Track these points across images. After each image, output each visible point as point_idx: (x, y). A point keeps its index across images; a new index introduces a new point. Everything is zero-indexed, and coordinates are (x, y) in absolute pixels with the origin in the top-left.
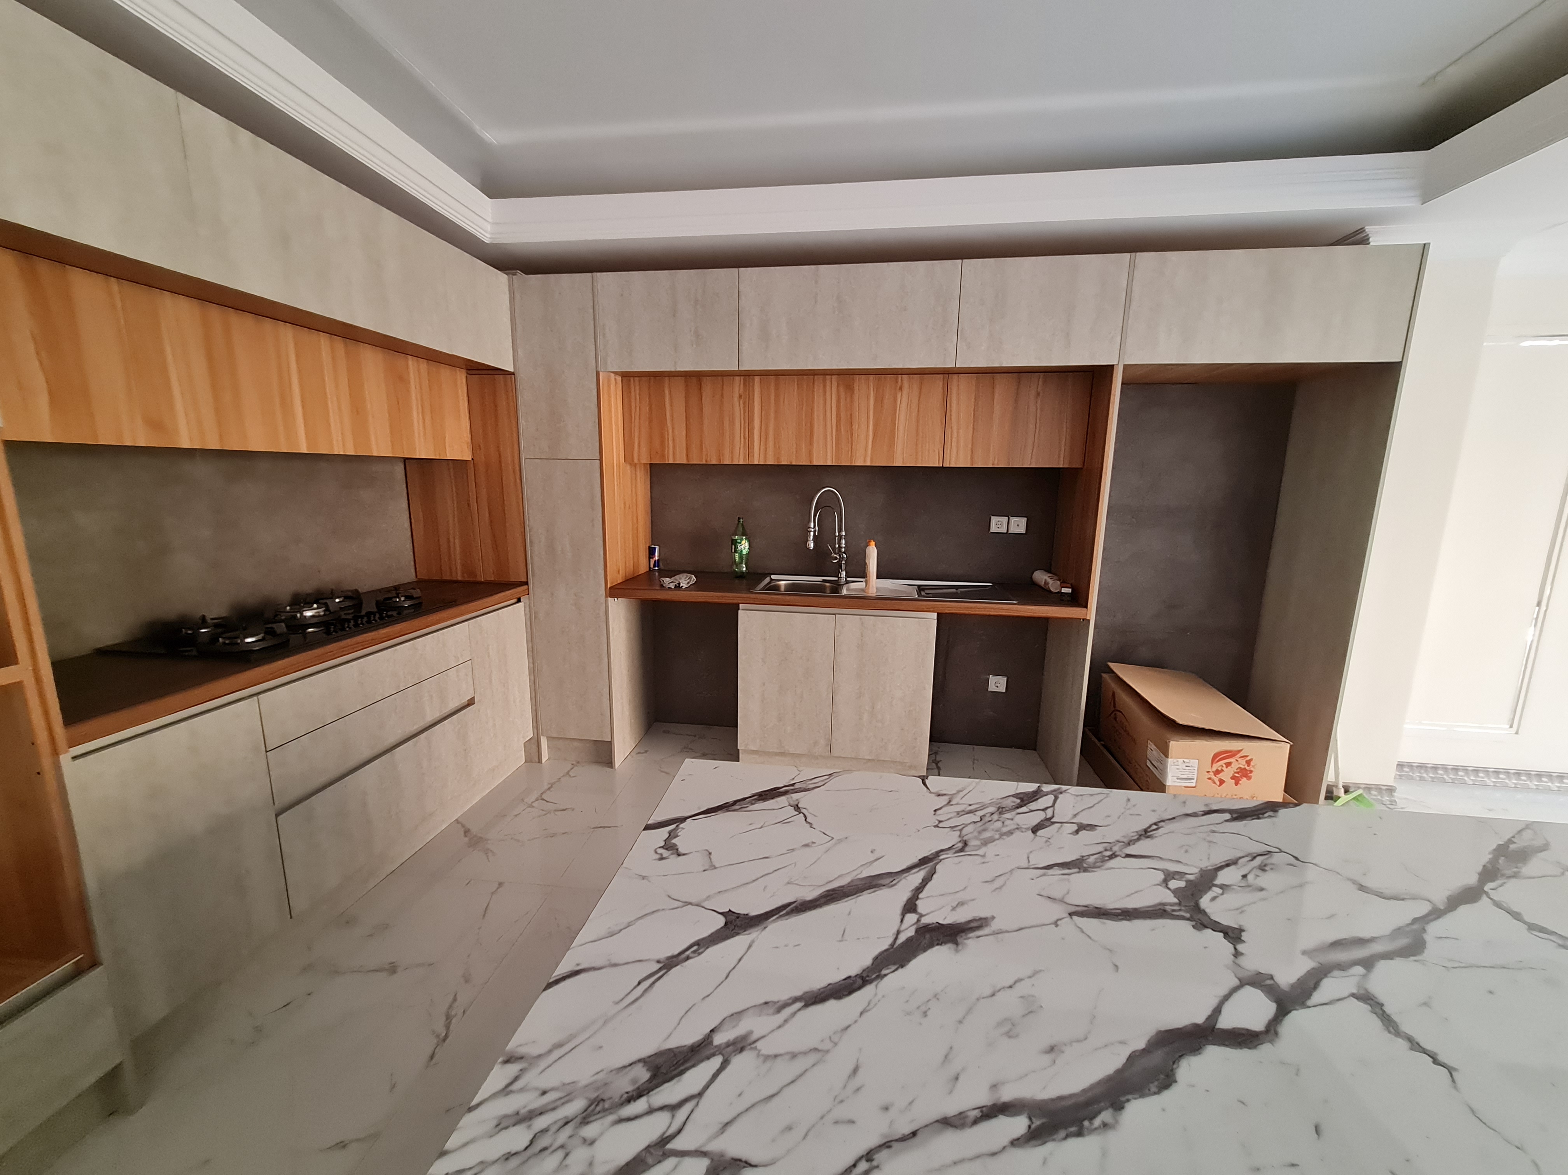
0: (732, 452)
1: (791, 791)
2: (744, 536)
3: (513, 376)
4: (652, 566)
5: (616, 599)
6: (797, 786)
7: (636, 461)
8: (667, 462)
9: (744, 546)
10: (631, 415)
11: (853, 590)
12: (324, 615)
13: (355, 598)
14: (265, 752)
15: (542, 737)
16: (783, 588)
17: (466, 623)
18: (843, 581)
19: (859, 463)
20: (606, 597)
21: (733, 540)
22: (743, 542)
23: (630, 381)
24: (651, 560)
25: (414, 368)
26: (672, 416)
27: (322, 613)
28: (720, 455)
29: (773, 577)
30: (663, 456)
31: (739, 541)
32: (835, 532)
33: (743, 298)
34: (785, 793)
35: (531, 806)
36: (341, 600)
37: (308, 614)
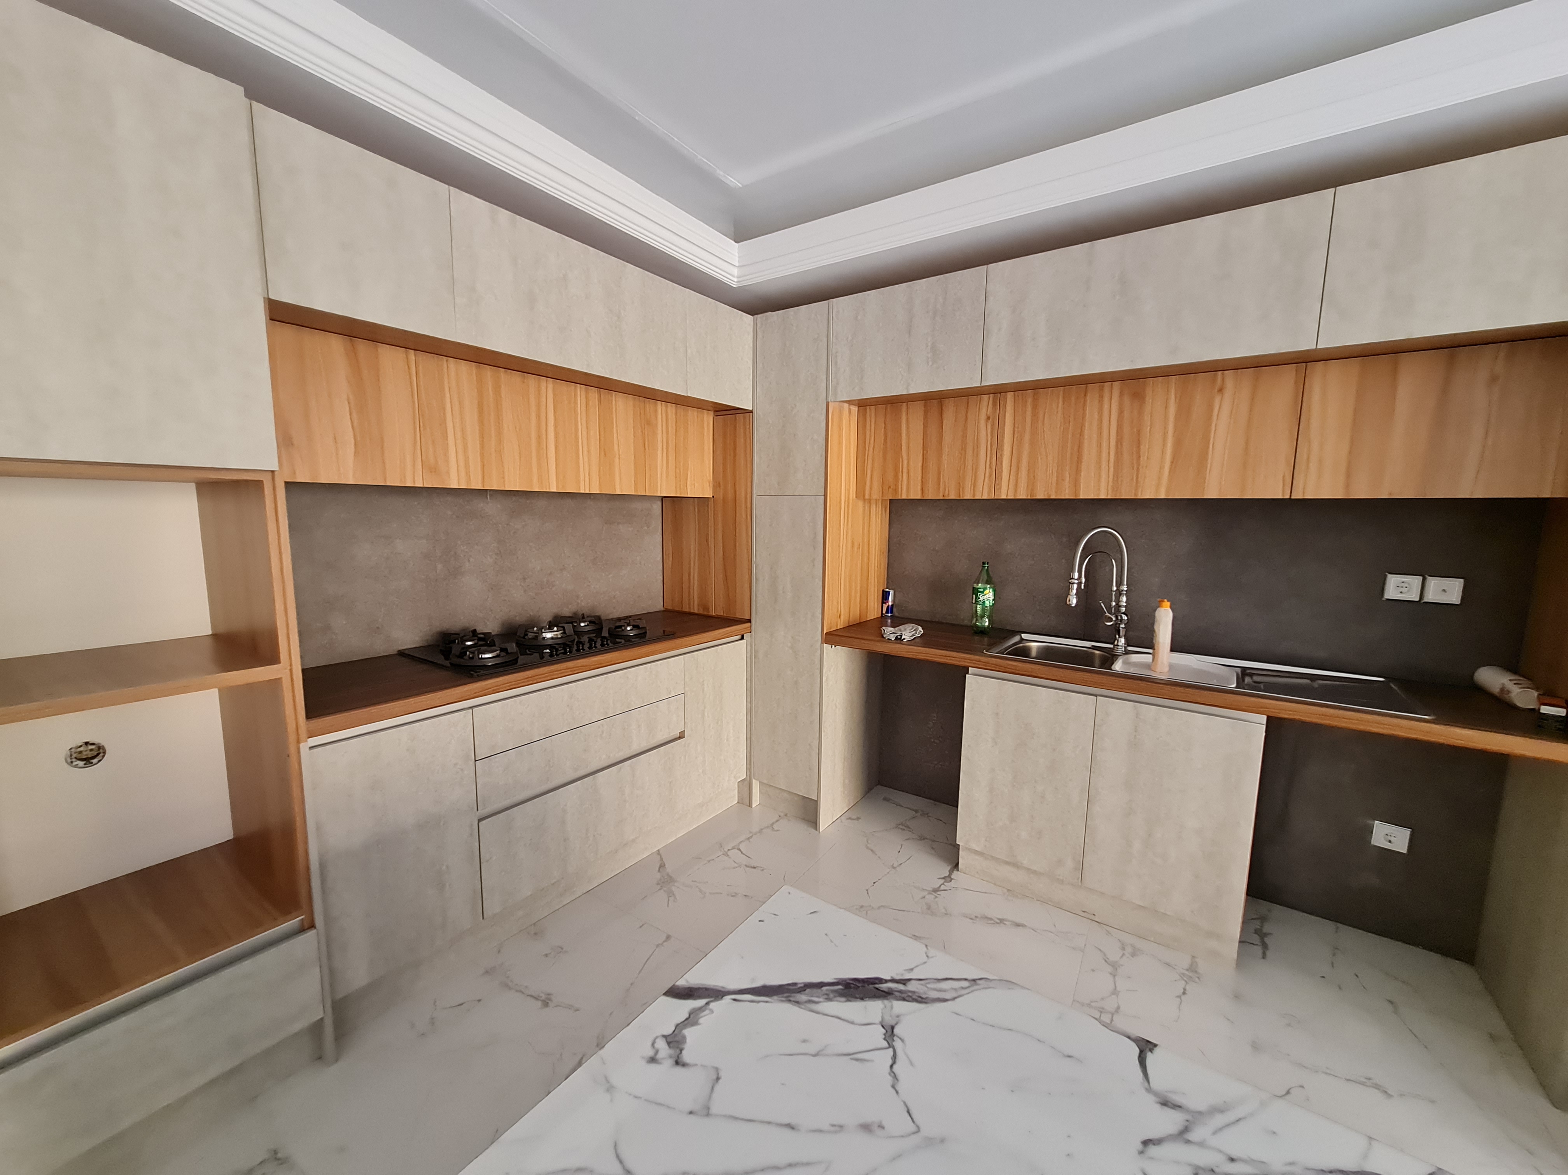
0: (975, 485)
1: (897, 994)
2: (988, 584)
3: (751, 414)
4: (884, 612)
5: (833, 646)
6: (911, 987)
7: (867, 497)
8: (900, 498)
9: (988, 596)
10: (865, 447)
11: (1136, 664)
12: (562, 637)
13: (597, 622)
14: (474, 761)
15: (753, 780)
16: (1034, 653)
17: (682, 656)
18: (1121, 649)
19: (1148, 494)
20: (822, 643)
21: (974, 588)
22: (987, 592)
23: (866, 409)
24: (884, 605)
25: (662, 412)
26: (908, 447)
27: (559, 636)
28: (960, 486)
29: (1024, 636)
30: (896, 490)
31: (982, 590)
32: (1112, 585)
33: (991, 299)
34: (887, 995)
35: (726, 854)
36: (586, 624)
37: (549, 635)
